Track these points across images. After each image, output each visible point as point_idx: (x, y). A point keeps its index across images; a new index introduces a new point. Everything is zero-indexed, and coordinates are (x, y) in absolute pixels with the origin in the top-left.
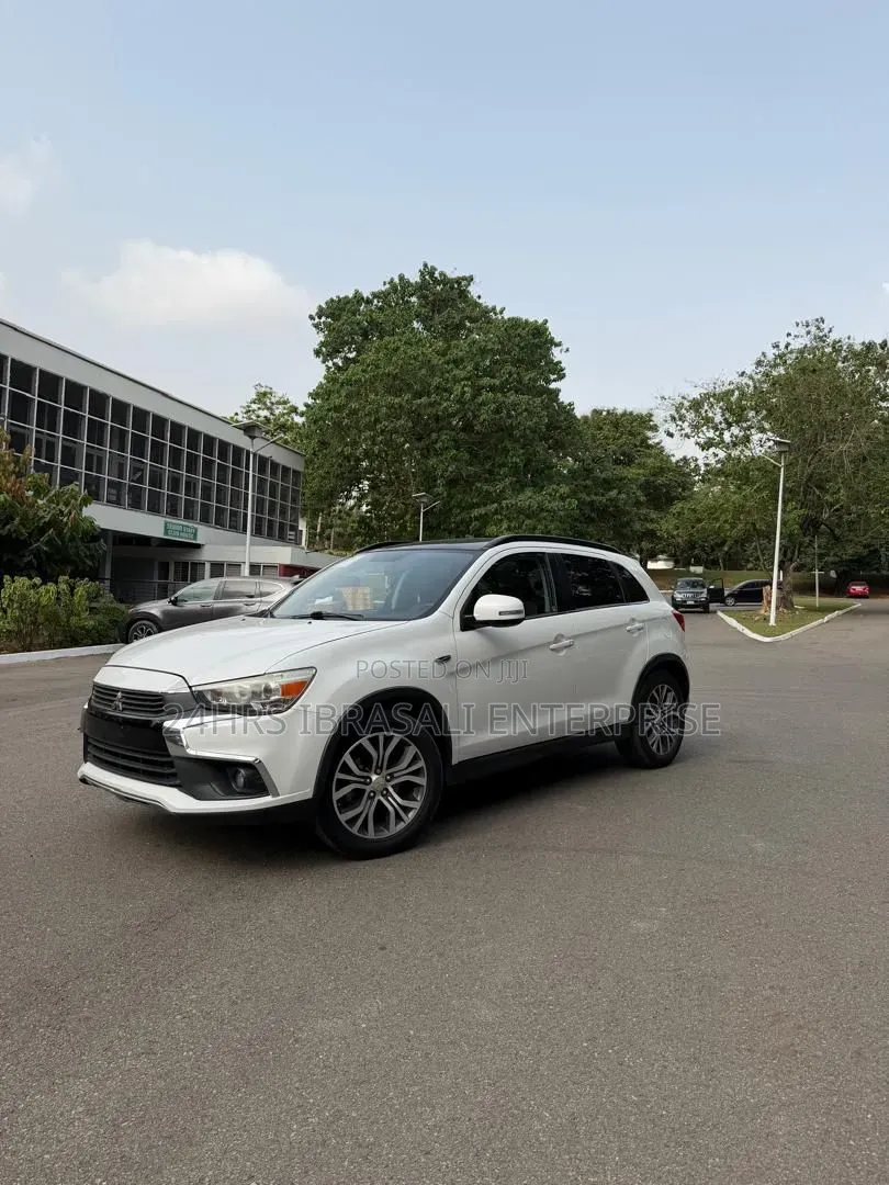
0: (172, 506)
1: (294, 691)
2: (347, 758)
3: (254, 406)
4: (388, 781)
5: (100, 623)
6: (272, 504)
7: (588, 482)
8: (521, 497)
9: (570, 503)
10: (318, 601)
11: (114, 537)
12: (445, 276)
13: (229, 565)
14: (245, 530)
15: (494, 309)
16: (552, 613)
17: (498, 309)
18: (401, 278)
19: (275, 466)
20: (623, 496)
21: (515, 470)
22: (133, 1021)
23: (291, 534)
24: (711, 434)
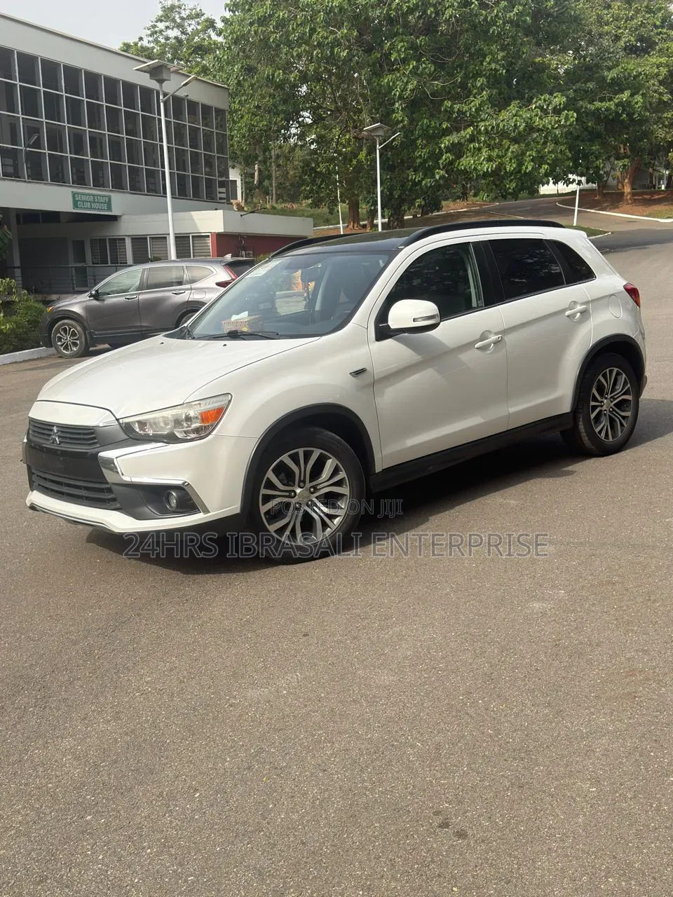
0: (78, 171)
1: (212, 418)
2: (270, 475)
3: (161, 26)
4: (313, 493)
5: (18, 325)
6: (195, 156)
7: (591, 85)
8: (504, 115)
9: (567, 118)
10: (234, 318)
11: (18, 216)
13: (152, 238)
14: (165, 192)
16: (479, 308)
19: (193, 105)
20: (638, 98)
21: (494, 80)
22: (102, 699)
23: (221, 192)
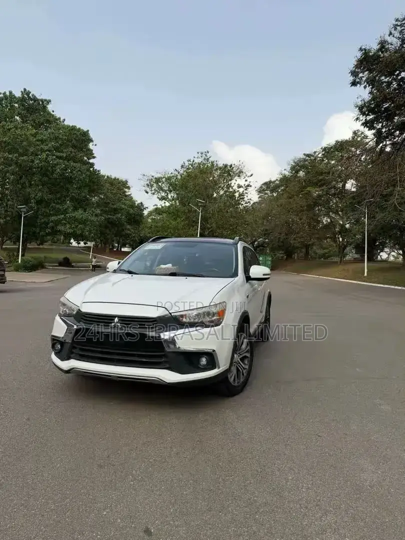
4: (239, 357)
12: (35, 97)
15: (60, 118)
17: (62, 120)
18: (10, 93)
24: (163, 194)
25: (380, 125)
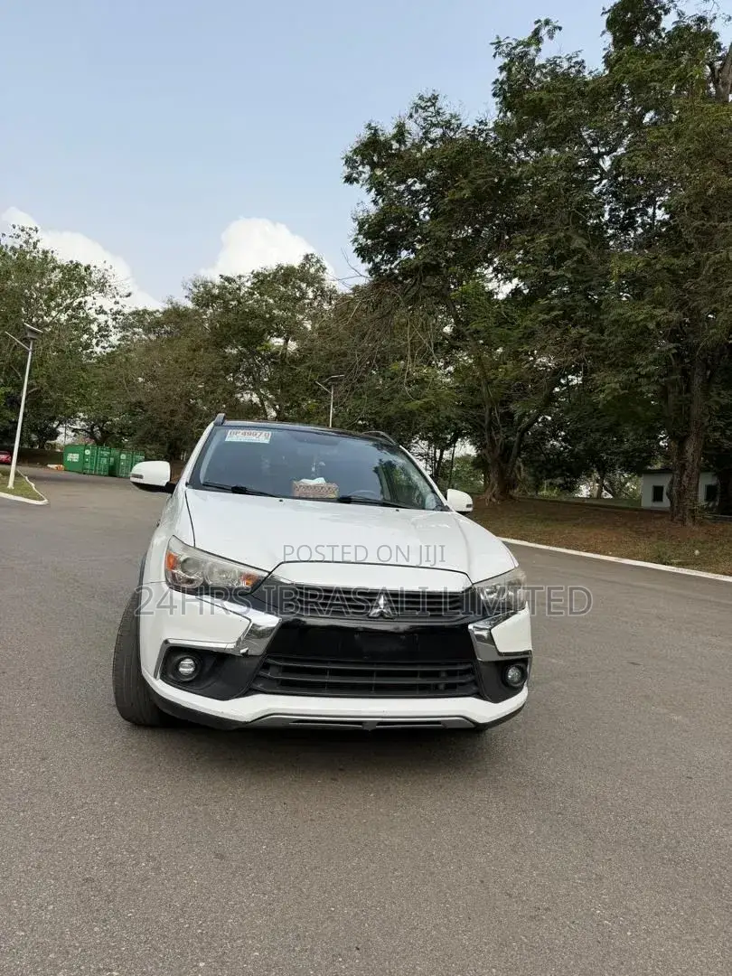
25: (380, 257)
